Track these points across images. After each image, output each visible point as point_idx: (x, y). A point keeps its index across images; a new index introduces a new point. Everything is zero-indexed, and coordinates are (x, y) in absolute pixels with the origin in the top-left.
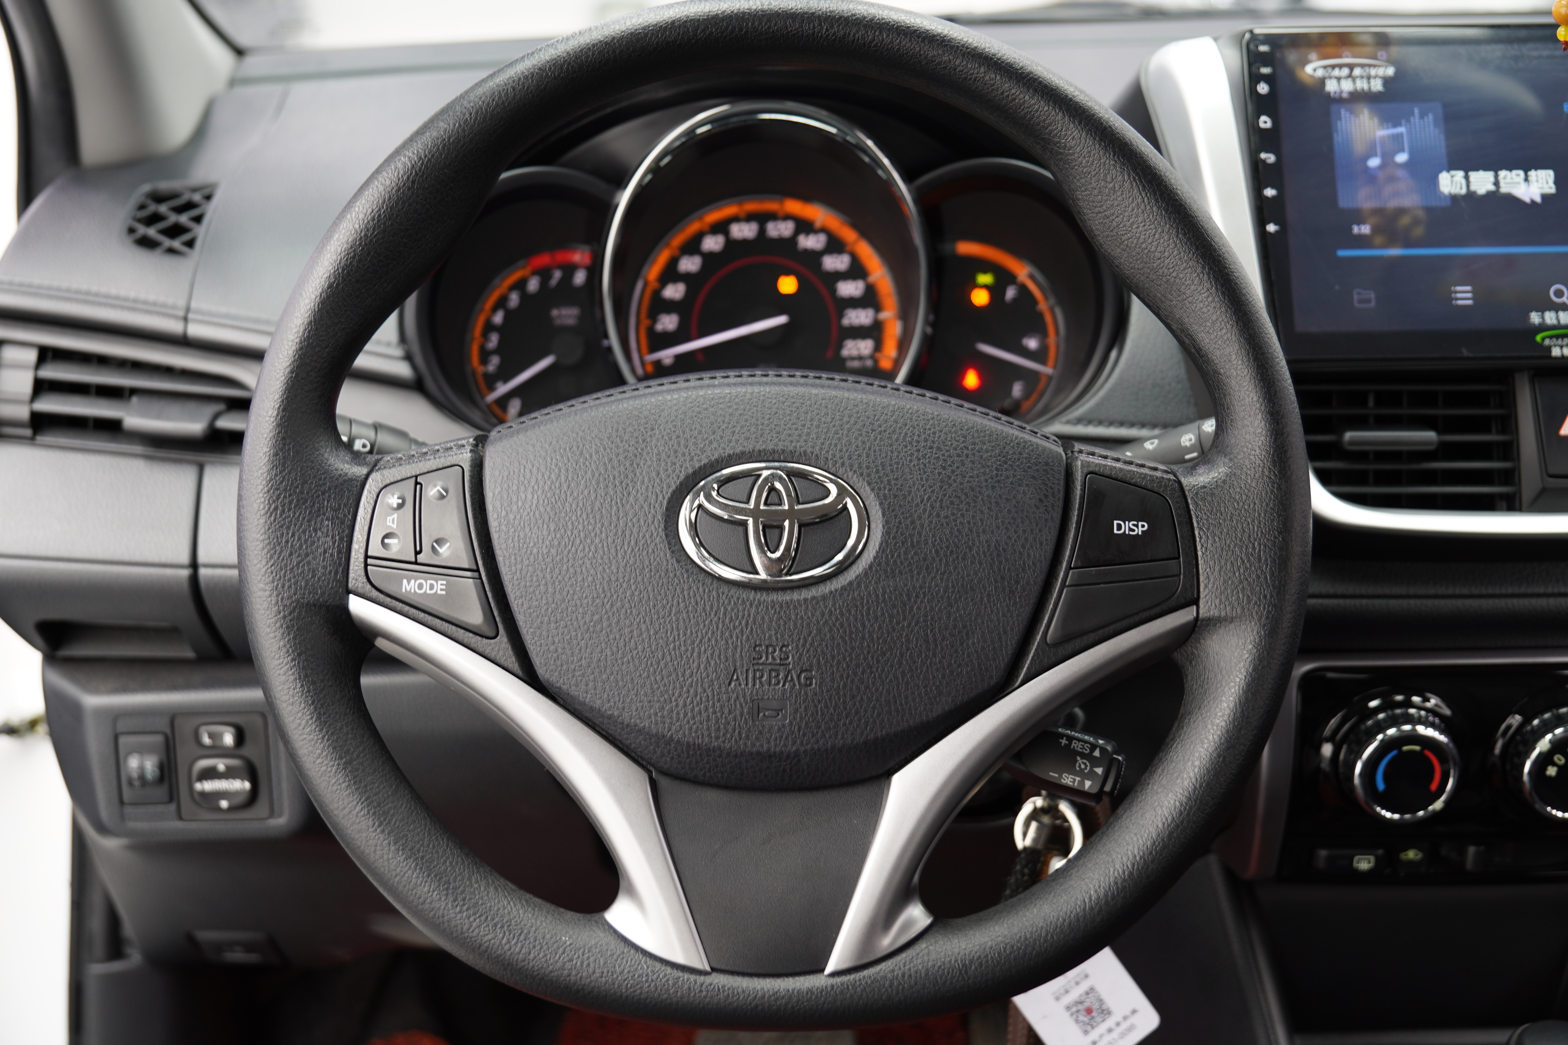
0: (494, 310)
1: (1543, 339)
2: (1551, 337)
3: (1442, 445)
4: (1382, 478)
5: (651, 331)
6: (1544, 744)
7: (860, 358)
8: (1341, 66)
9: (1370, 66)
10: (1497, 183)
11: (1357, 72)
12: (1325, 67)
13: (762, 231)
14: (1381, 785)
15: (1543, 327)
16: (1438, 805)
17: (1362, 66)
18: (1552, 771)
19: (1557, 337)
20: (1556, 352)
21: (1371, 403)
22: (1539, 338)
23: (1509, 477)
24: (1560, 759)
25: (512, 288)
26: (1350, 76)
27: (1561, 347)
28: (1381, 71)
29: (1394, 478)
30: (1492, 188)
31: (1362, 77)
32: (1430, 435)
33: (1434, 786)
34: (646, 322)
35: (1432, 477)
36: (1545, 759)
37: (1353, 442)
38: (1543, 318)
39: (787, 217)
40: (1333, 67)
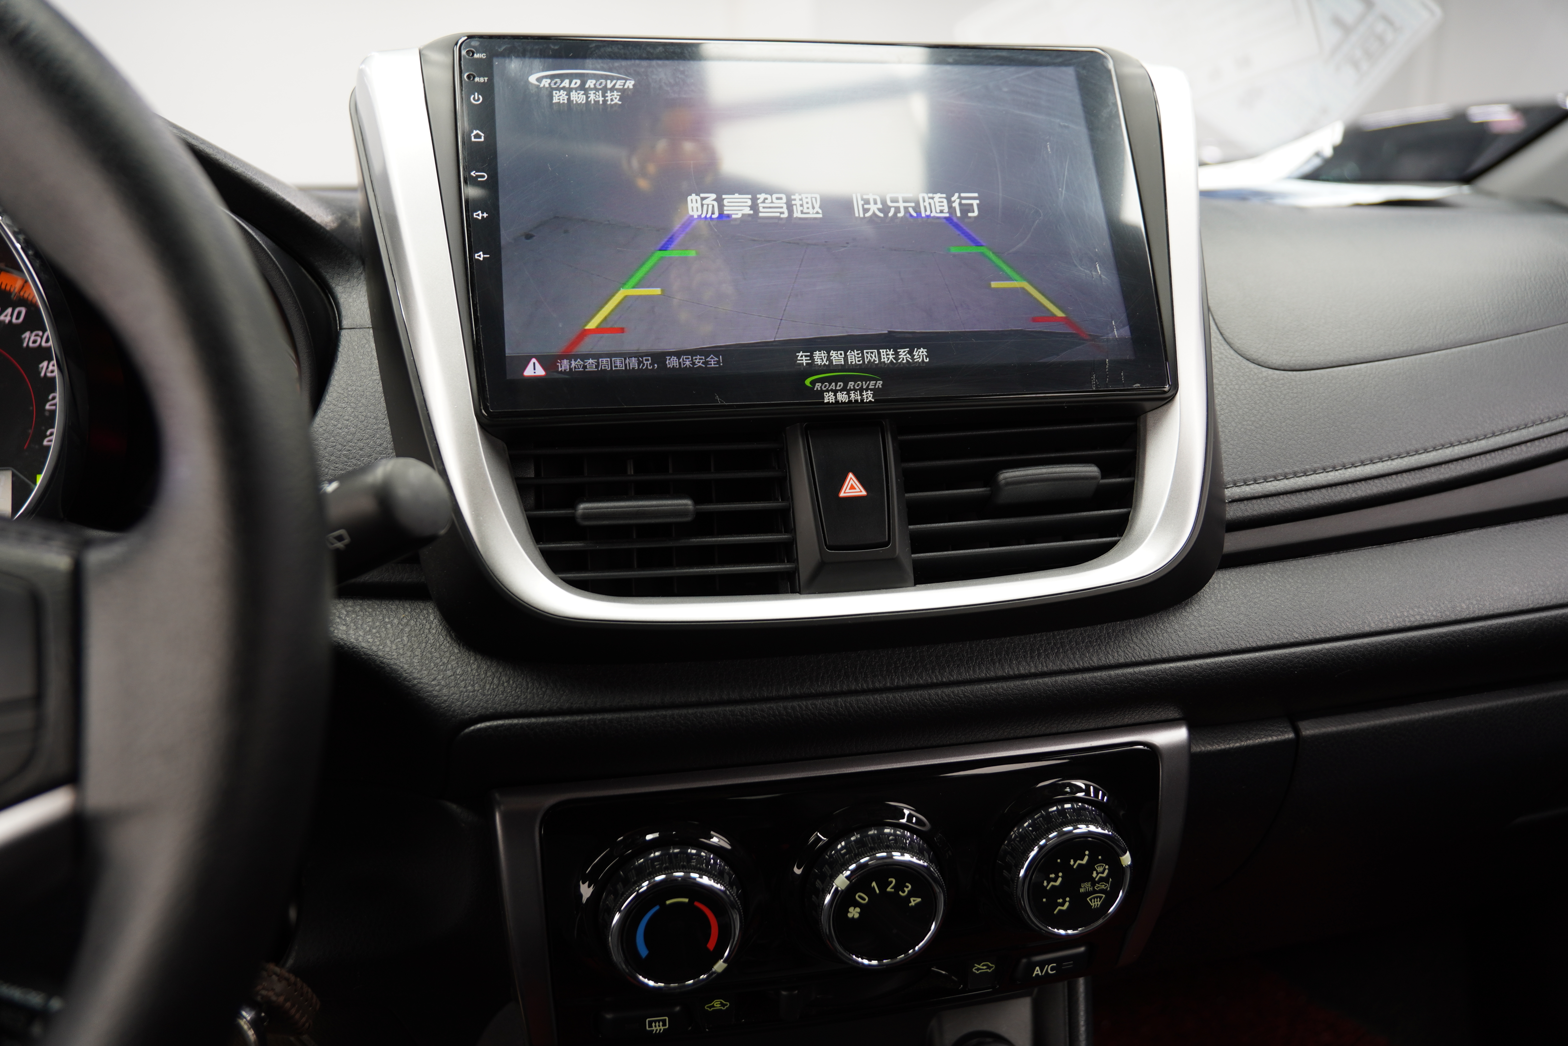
1: (813, 383)
2: (822, 381)
3: (699, 515)
4: (648, 559)
6: (841, 881)
8: (571, 77)
9: (606, 78)
10: (754, 207)
11: (590, 83)
12: (552, 77)
14: (643, 951)
15: (812, 369)
16: (720, 966)
17: (597, 77)
18: (854, 913)
19: (830, 380)
20: (829, 398)
21: (631, 470)
22: (808, 382)
23: (787, 550)
24: (862, 898)
26: (582, 87)
27: (835, 392)
28: (619, 84)
29: (664, 559)
30: (748, 211)
31: (596, 89)
32: (686, 503)
33: (711, 945)
35: (707, 556)
36: (845, 899)
37: (587, 516)
38: (811, 357)
40: (562, 77)
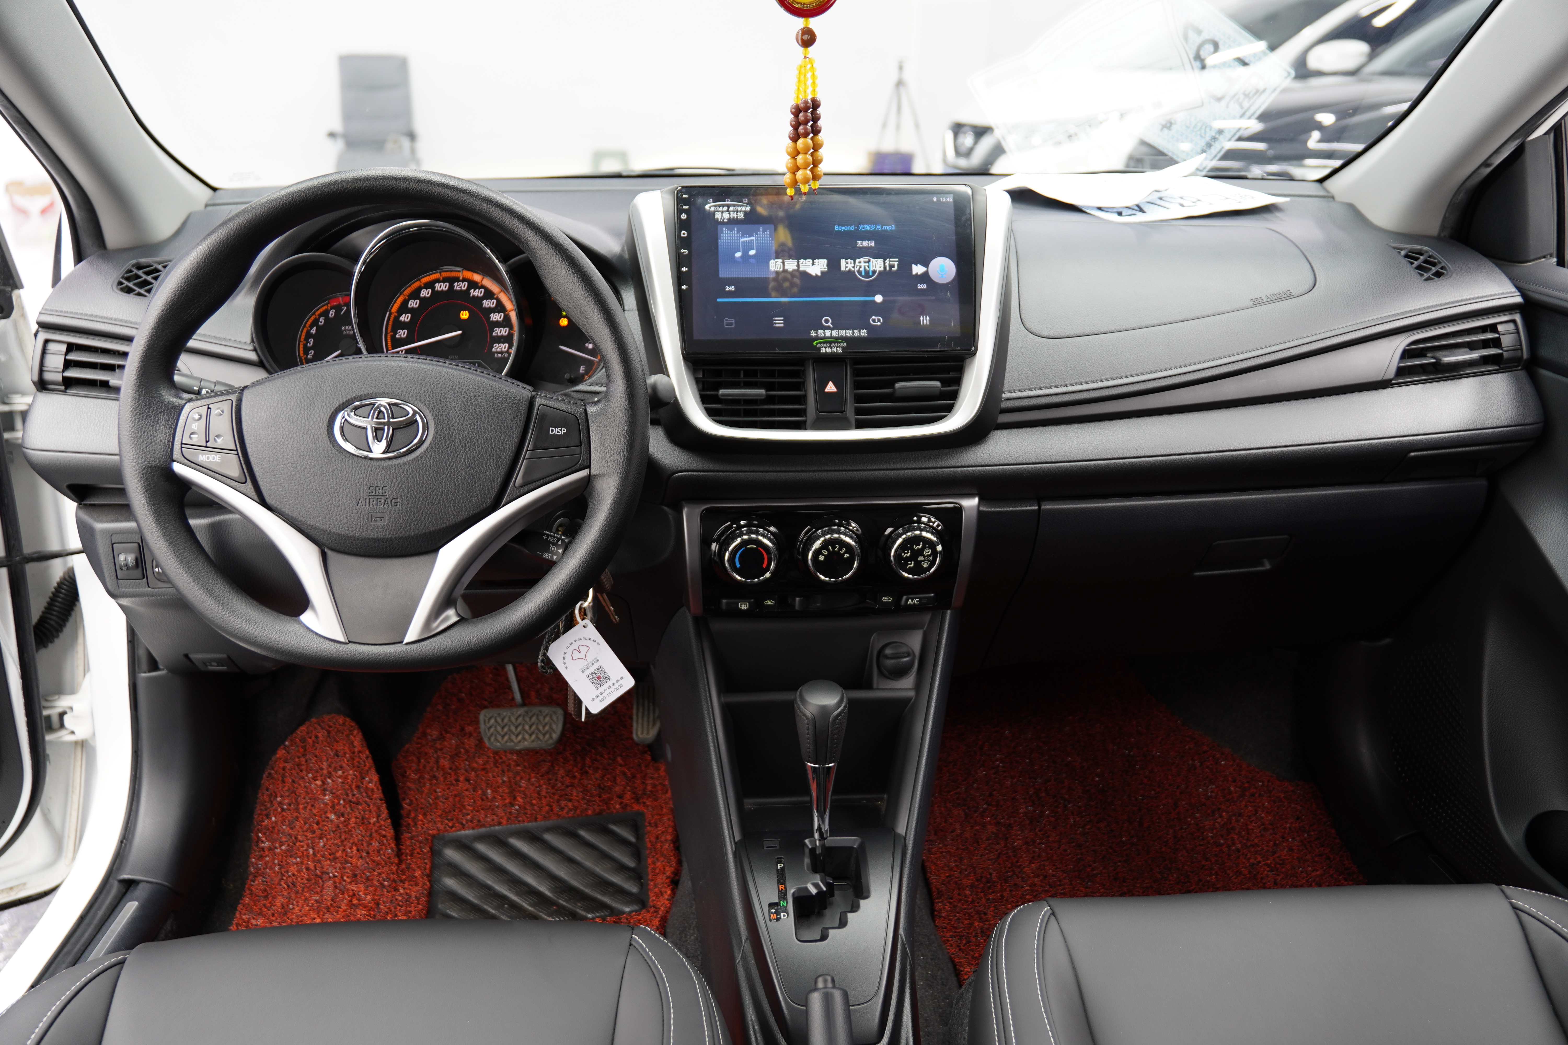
0: (311, 327)
1: (817, 344)
2: (821, 343)
3: (768, 396)
4: (747, 413)
5: (393, 338)
6: (817, 544)
7: (502, 353)
8: (723, 206)
9: (738, 206)
10: (798, 265)
11: (731, 208)
12: (715, 206)
13: (451, 287)
14: (738, 565)
15: (817, 338)
16: (768, 575)
17: (734, 206)
18: (821, 558)
19: (824, 343)
20: (823, 350)
21: (742, 376)
22: (815, 343)
23: (802, 413)
24: (825, 552)
25: (320, 315)
26: (728, 211)
27: (826, 348)
28: (743, 209)
29: (754, 413)
30: (796, 268)
31: (734, 211)
32: (763, 391)
33: (765, 565)
34: (390, 334)
35: (772, 413)
36: (818, 552)
37: (723, 395)
38: (817, 333)
39: (464, 280)
40: (720, 206)
